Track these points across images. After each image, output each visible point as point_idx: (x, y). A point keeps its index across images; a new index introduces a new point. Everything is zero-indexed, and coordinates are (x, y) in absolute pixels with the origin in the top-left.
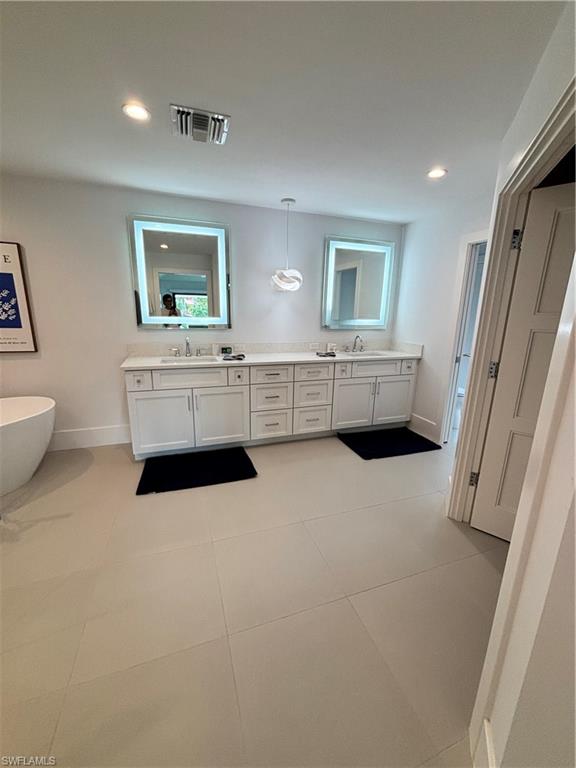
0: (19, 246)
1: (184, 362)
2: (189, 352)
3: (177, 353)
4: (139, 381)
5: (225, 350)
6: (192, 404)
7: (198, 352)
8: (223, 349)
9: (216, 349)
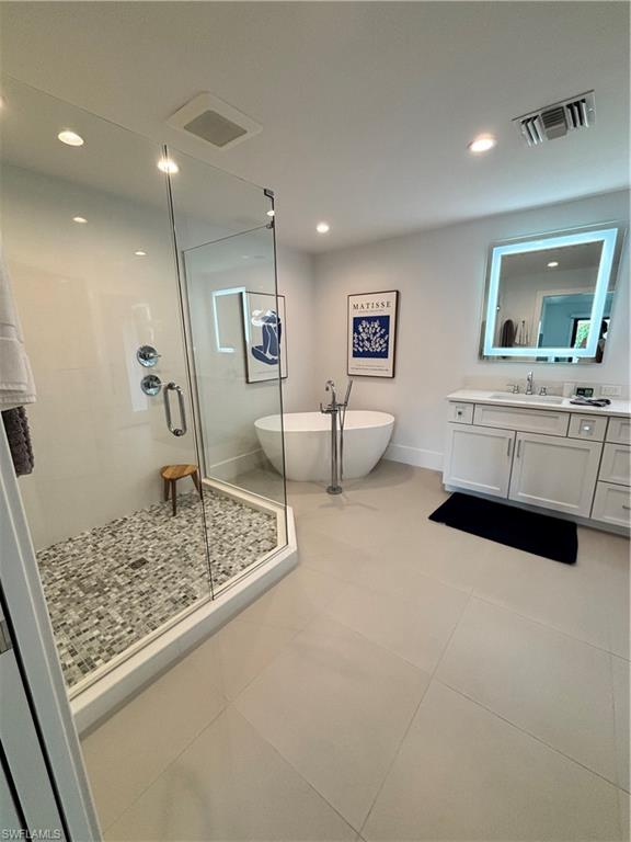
0: (397, 292)
1: (521, 400)
2: (531, 390)
3: (517, 390)
4: (460, 413)
5: (581, 392)
6: (514, 449)
7: (544, 392)
8: (579, 390)
9: (569, 388)
